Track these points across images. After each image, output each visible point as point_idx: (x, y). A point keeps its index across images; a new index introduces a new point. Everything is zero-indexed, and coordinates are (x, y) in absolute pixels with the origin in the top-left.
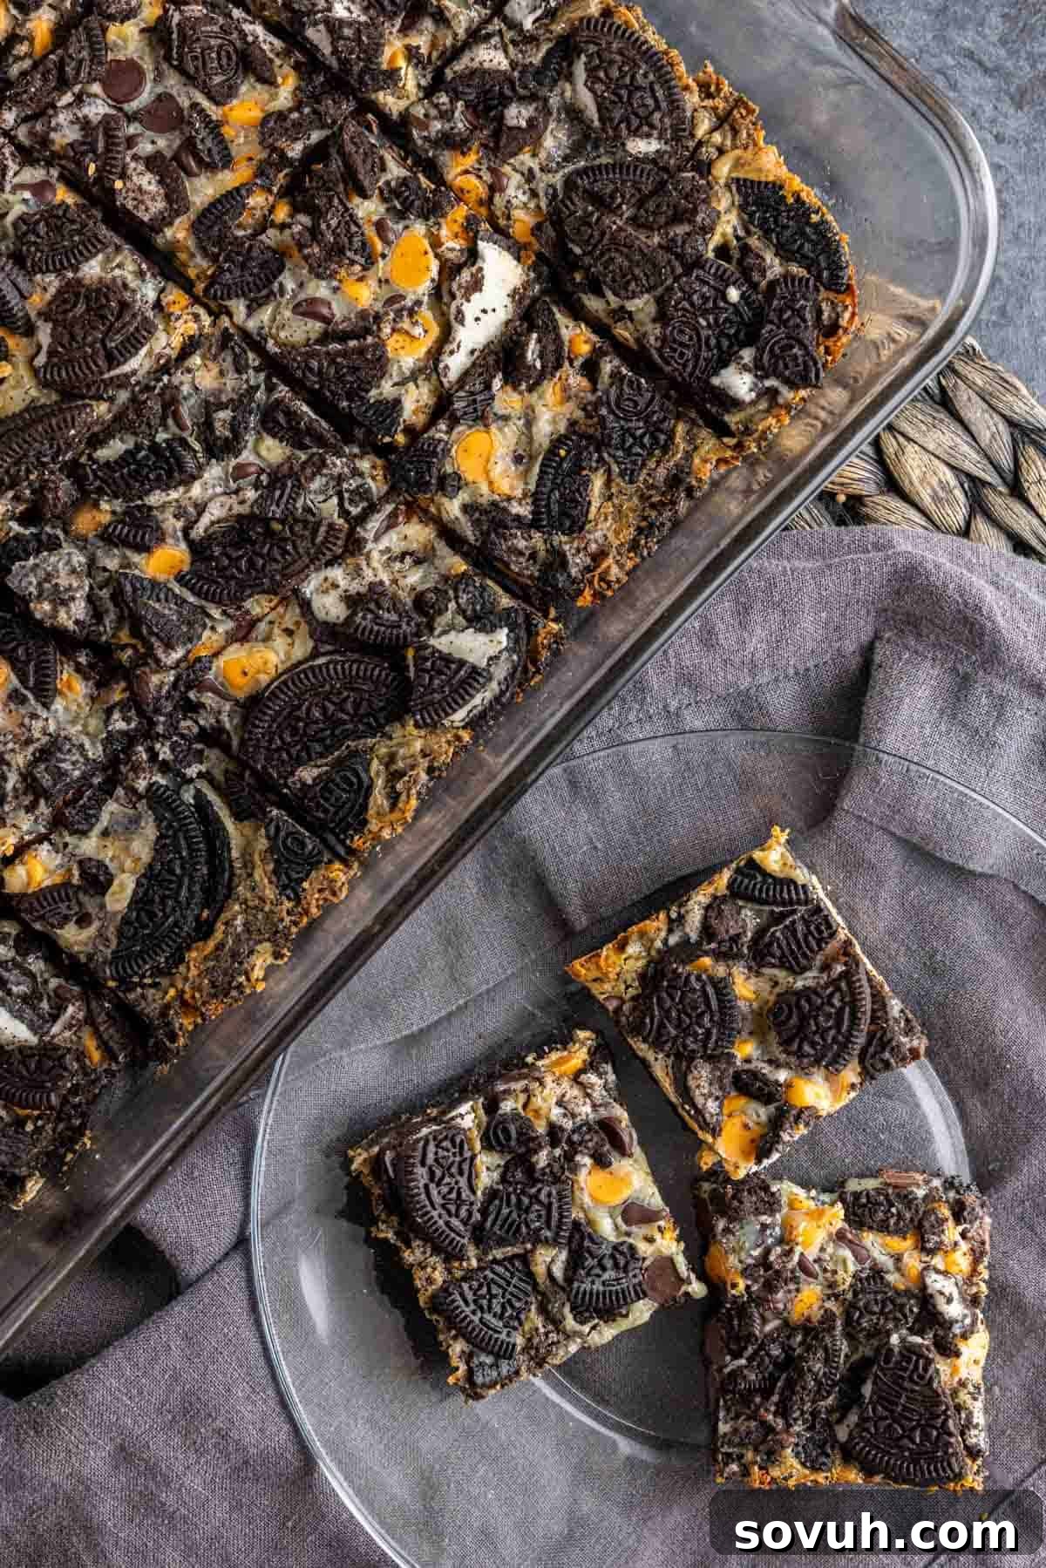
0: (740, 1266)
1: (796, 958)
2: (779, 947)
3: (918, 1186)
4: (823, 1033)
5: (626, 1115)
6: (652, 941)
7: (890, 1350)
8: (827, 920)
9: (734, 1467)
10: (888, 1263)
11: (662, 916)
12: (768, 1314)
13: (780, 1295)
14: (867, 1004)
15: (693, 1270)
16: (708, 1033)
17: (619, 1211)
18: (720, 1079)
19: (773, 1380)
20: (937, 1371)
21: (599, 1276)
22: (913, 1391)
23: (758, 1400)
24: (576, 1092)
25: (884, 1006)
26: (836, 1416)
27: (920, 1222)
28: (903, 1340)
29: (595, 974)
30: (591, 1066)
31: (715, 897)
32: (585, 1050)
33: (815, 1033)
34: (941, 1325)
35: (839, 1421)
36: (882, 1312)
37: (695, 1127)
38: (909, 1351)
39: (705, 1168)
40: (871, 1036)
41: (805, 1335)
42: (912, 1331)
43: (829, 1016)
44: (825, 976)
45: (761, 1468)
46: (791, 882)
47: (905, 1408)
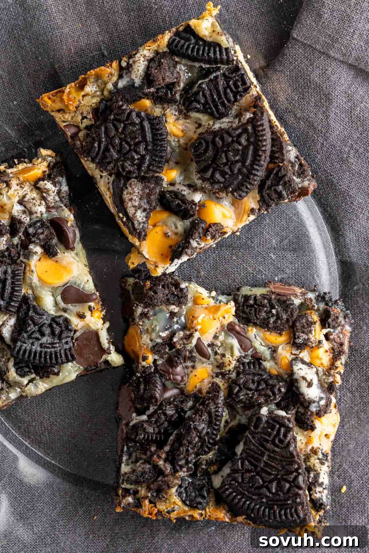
0: (151, 344)
1: (216, 106)
2: (204, 95)
3: (296, 296)
4: (231, 164)
5: (72, 217)
6: (105, 84)
7: (259, 419)
8: (243, 78)
9: (130, 499)
10: (267, 353)
11: (115, 64)
12: (168, 383)
13: (179, 369)
14: (268, 145)
15: (113, 343)
16: (143, 157)
17: (59, 291)
18: (149, 195)
19: (167, 434)
20: (295, 439)
21: (38, 339)
22: (274, 452)
23: (153, 449)
24: (34, 195)
25: (281, 149)
26: (213, 468)
27: (294, 323)
28: (270, 412)
29: (58, 106)
30: (48, 176)
31: (157, 53)
32: (45, 164)
33: (225, 164)
34: (302, 404)
35: (216, 472)
36: (256, 390)
37: (126, 230)
38: (273, 419)
39: (132, 267)
40: (269, 172)
41: (195, 402)
42: (279, 406)
43: (236, 152)
44: (237, 121)
45: (151, 502)
46: (217, 45)
47: (266, 464)
